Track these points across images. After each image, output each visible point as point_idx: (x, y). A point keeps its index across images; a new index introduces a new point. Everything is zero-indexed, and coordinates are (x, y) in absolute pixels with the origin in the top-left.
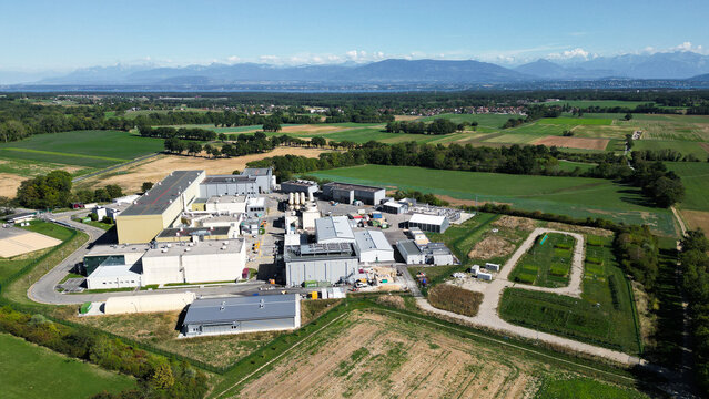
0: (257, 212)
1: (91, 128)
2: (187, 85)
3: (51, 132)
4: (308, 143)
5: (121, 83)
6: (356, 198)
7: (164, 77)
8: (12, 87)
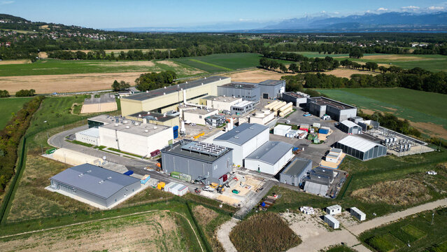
0: (237, 111)
1: (246, 52)
2: (343, 29)
3: (225, 52)
4: (363, 66)
5: (305, 28)
6: (327, 113)
7: (331, 23)
8: (250, 31)
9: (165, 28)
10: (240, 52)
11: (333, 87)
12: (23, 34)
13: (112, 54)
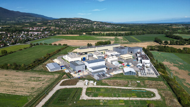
9: (145, 21)
10: (160, 34)
11: (171, 52)
12: (86, 26)
13: (104, 34)
